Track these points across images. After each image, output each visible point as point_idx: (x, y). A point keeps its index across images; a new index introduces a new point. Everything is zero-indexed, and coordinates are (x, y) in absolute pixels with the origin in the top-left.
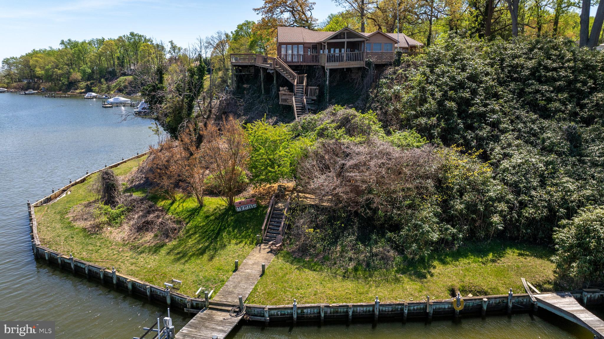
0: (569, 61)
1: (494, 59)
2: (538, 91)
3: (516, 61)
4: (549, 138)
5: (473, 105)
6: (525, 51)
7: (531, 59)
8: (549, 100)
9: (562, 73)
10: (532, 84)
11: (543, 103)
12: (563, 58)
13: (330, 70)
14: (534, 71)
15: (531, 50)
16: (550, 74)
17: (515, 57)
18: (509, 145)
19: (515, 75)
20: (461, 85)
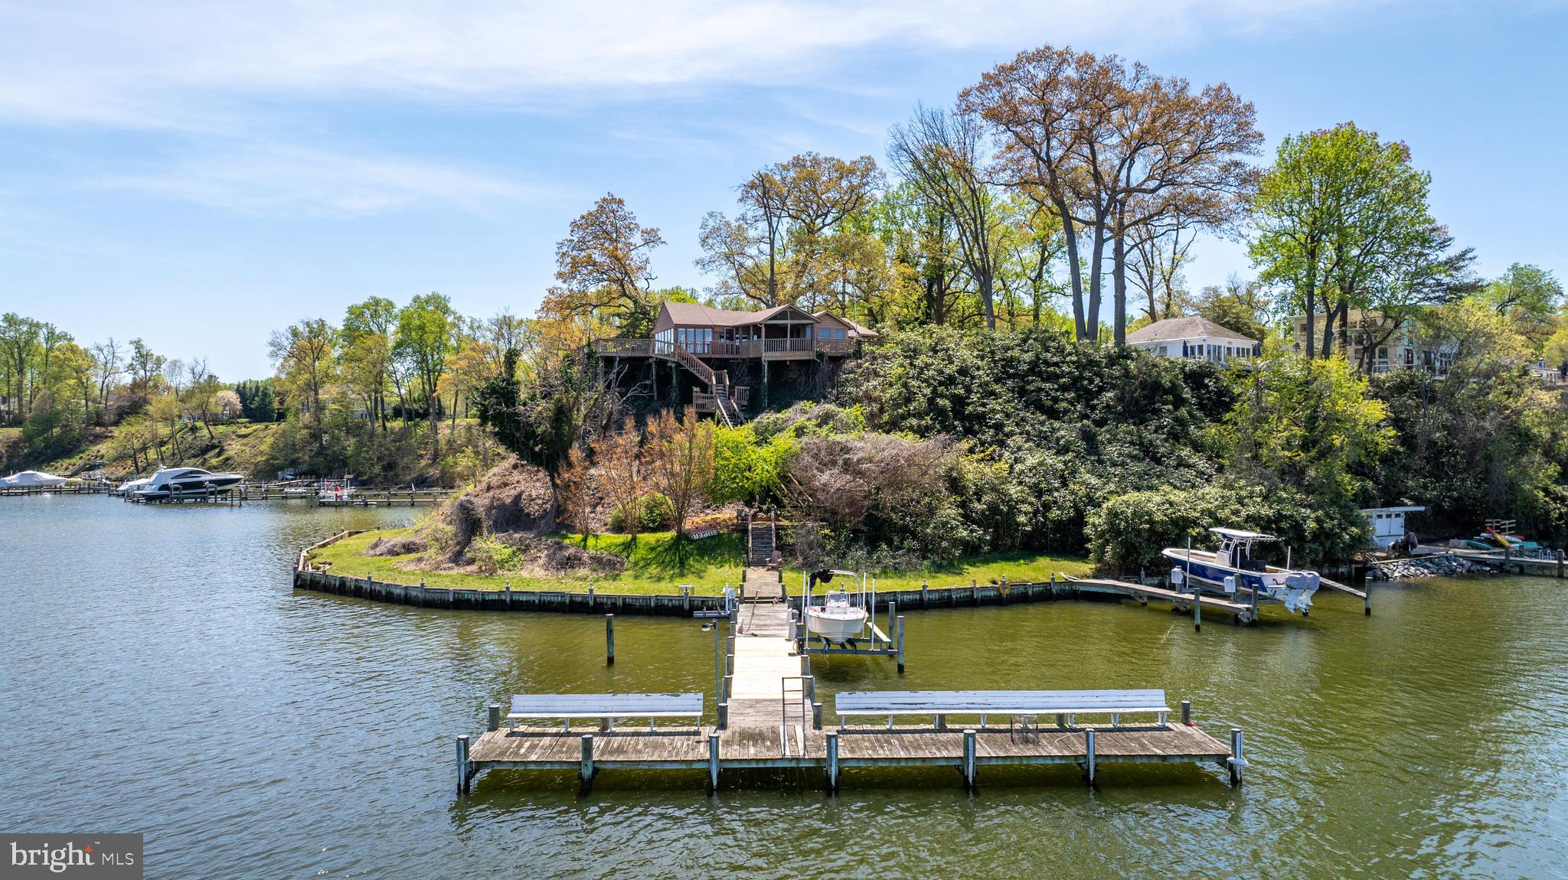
0: (1070, 354)
1: (982, 350)
2: (1041, 390)
3: (1009, 354)
4: (1063, 437)
5: (968, 404)
6: (1017, 342)
7: (1027, 352)
8: (1056, 400)
9: (1065, 368)
10: (1033, 381)
11: (1050, 403)
12: (1063, 351)
13: (769, 362)
14: (1034, 365)
15: (1025, 341)
16: (1052, 369)
17: (1007, 349)
18: (1019, 449)
19: (1011, 371)
20: (951, 381)
